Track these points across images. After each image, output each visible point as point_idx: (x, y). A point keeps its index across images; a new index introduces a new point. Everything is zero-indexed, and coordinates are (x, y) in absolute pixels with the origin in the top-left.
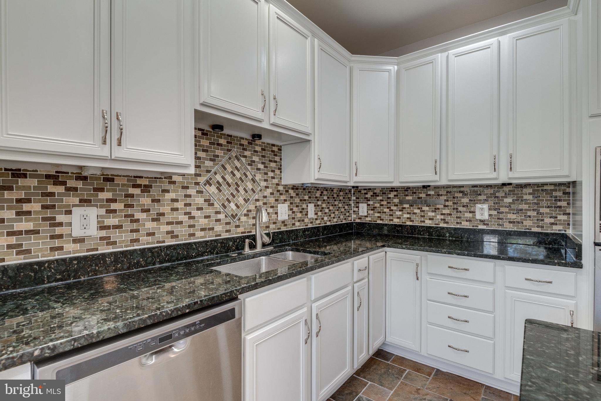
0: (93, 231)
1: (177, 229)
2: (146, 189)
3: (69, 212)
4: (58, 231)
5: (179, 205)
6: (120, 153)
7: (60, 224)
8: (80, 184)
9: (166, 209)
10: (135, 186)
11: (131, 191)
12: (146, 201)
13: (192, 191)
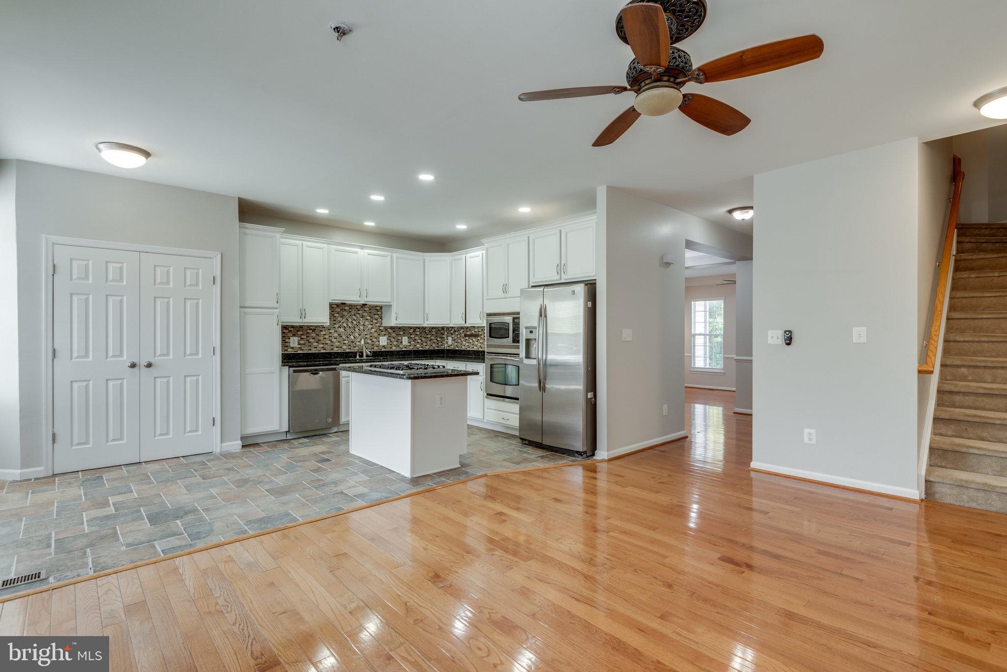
0: (296, 345)
1: (326, 346)
2: (314, 330)
3: (289, 339)
4: (286, 344)
5: (327, 337)
6: (305, 320)
7: (287, 342)
8: (292, 329)
9: (321, 338)
10: (310, 329)
11: (309, 331)
12: (314, 335)
13: (332, 331)
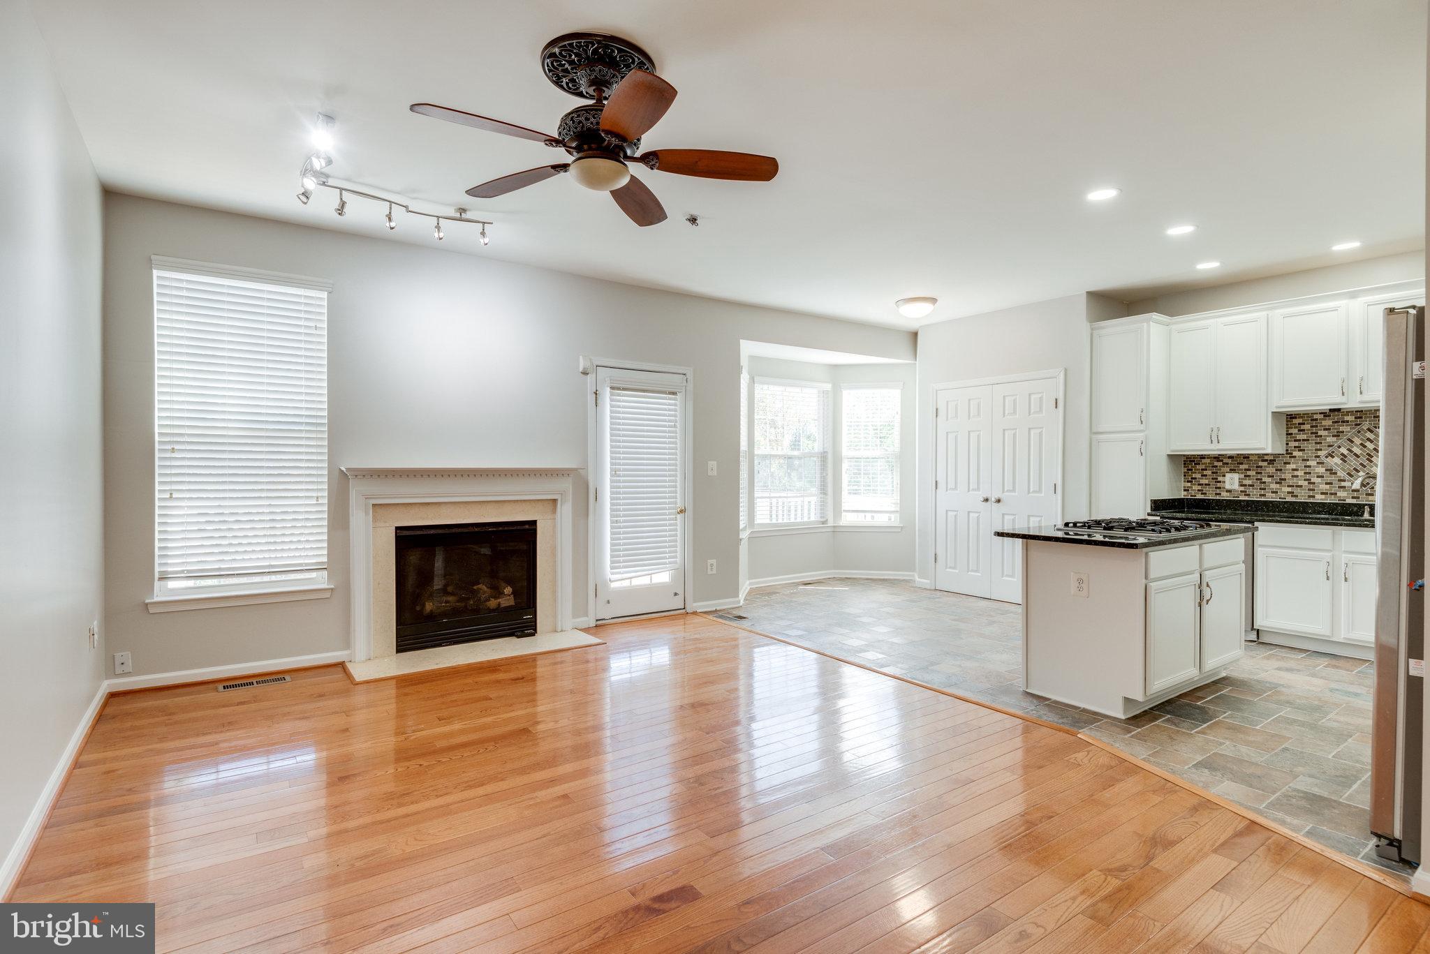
0: (1236, 486)
1: (1297, 491)
2: (1271, 462)
3: (1224, 476)
4: (1219, 485)
5: (1300, 473)
7: (1220, 482)
8: (1230, 461)
9: (1288, 476)
10: (1263, 461)
11: (1261, 464)
12: (1271, 470)
13: (1312, 463)
